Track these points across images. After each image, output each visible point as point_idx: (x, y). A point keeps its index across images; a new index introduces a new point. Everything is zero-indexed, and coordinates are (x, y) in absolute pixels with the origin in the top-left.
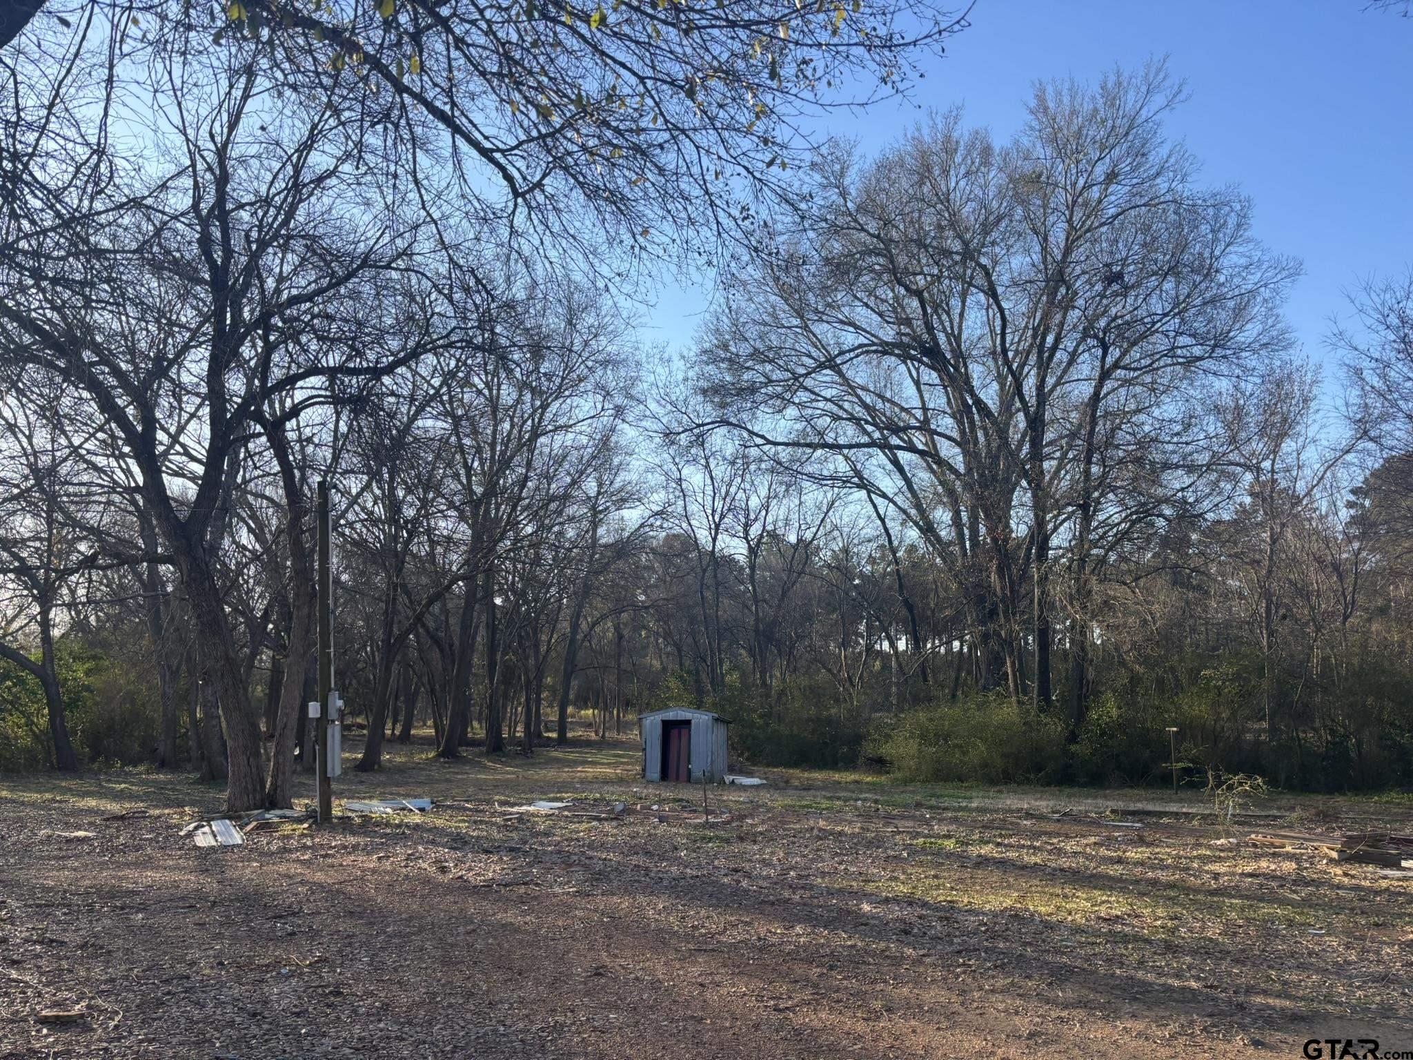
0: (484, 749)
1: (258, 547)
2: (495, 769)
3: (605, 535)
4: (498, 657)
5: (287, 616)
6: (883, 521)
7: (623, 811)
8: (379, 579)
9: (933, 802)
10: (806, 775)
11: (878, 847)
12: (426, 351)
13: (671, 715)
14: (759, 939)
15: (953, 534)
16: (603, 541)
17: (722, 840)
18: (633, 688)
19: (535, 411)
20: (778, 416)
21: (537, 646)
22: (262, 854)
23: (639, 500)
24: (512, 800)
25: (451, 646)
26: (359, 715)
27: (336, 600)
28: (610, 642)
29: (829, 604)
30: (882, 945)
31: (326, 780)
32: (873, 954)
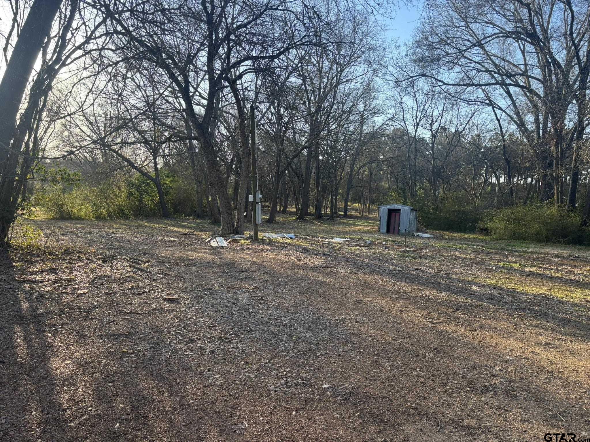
0: (314, 217)
1: (228, 134)
2: (319, 225)
3: (366, 129)
4: (320, 181)
5: (240, 162)
6: (499, 121)
7: (370, 244)
8: (274, 148)
9: (510, 248)
10: (451, 234)
11: (482, 265)
12: (293, 47)
13: (392, 207)
14: (426, 296)
15: (534, 127)
16: (365, 132)
17: (412, 257)
18: (376, 195)
19: (338, 73)
20: (450, 71)
21: (336, 177)
22: (234, 250)
23: (382, 113)
24: (325, 237)
25: (302, 176)
26: (267, 202)
27: (258, 156)
28: (367, 176)
29: (468, 161)
30: (480, 303)
31: (256, 225)
32: (476, 306)
